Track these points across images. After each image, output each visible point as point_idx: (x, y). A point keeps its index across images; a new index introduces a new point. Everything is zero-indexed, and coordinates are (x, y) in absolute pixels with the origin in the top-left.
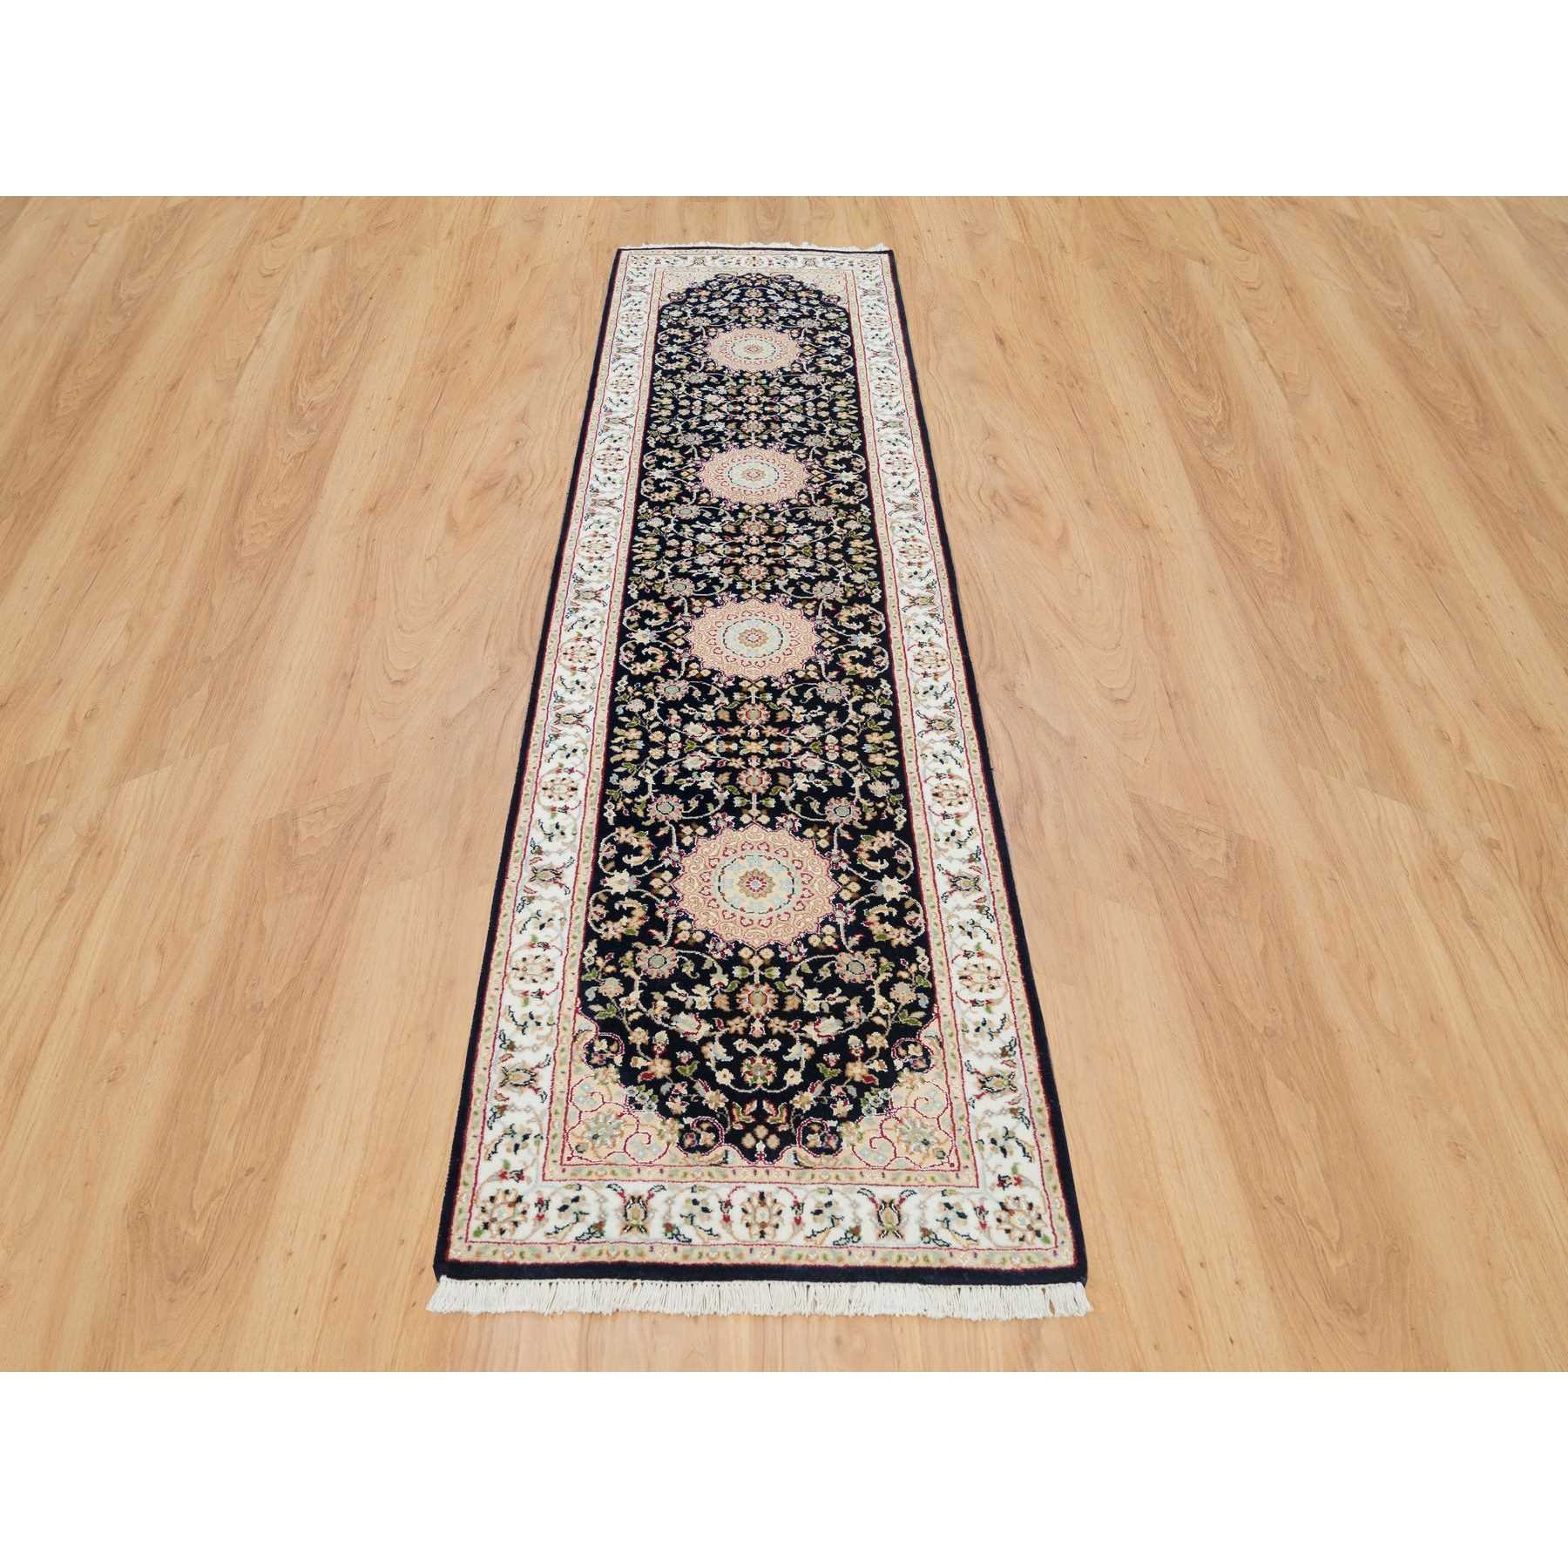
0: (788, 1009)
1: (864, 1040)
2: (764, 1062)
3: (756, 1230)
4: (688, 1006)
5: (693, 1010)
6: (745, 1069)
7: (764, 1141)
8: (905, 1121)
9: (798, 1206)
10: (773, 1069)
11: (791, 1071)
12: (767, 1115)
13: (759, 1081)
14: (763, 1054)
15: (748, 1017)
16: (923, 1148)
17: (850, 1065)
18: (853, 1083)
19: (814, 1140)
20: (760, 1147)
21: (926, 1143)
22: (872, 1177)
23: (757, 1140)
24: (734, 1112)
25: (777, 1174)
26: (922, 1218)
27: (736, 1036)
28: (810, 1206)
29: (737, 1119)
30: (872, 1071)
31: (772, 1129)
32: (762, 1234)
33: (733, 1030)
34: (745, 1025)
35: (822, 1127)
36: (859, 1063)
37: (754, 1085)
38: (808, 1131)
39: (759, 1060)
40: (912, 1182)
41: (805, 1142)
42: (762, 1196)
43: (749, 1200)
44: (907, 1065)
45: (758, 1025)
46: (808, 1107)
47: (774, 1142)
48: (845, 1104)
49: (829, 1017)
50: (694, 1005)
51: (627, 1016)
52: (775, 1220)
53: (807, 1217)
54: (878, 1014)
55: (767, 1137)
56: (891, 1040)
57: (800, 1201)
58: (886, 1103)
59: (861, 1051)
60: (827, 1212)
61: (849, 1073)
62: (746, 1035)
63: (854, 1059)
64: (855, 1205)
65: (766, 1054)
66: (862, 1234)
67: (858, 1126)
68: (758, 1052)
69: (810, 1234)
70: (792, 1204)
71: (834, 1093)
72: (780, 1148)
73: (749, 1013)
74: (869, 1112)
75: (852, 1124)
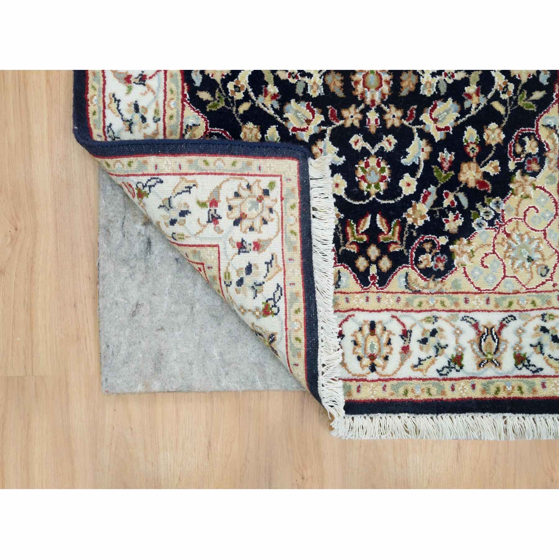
0: (404, 93)
1: (481, 133)
2: (378, 164)
3: (366, 361)
4: (299, 91)
5: (306, 97)
6: (360, 173)
7: (377, 262)
8: (514, 236)
9: (406, 334)
10: (387, 173)
11: (407, 177)
12: (381, 232)
13: (373, 190)
14: (377, 154)
15: (362, 106)
16: (527, 264)
17: (465, 166)
18: (466, 190)
19: (426, 260)
20: (373, 270)
21: (530, 259)
22: (477, 302)
23: (370, 262)
24: (349, 229)
25: (388, 301)
26: (518, 345)
27: (353, 130)
28: (417, 335)
29: (351, 239)
30: (486, 175)
31: (384, 248)
32: (373, 368)
33: (348, 124)
34: (360, 116)
35: (434, 246)
36: (473, 165)
37: (369, 195)
38: (421, 251)
39: (373, 161)
40: (513, 307)
41: (417, 262)
42: (373, 326)
43: (361, 329)
44: (520, 166)
45: (372, 116)
46: (421, 223)
47: (385, 264)
48: (456, 218)
49: (445, 101)
50: (306, 89)
51: (237, 107)
52: (385, 350)
53: (414, 345)
54: (497, 97)
55: (379, 258)
56: (508, 131)
57: (408, 328)
58: (497, 216)
59: (477, 150)
60: (432, 341)
61: (462, 178)
62: (362, 129)
63: (468, 159)
64: (458, 333)
65: (381, 153)
66: (464, 362)
67: (469, 243)
68: (373, 152)
69: (416, 362)
70: (401, 333)
71: (446, 203)
72: (392, 271)
73: (363, 101)
74: (480, 225)
75: (465, 241)
